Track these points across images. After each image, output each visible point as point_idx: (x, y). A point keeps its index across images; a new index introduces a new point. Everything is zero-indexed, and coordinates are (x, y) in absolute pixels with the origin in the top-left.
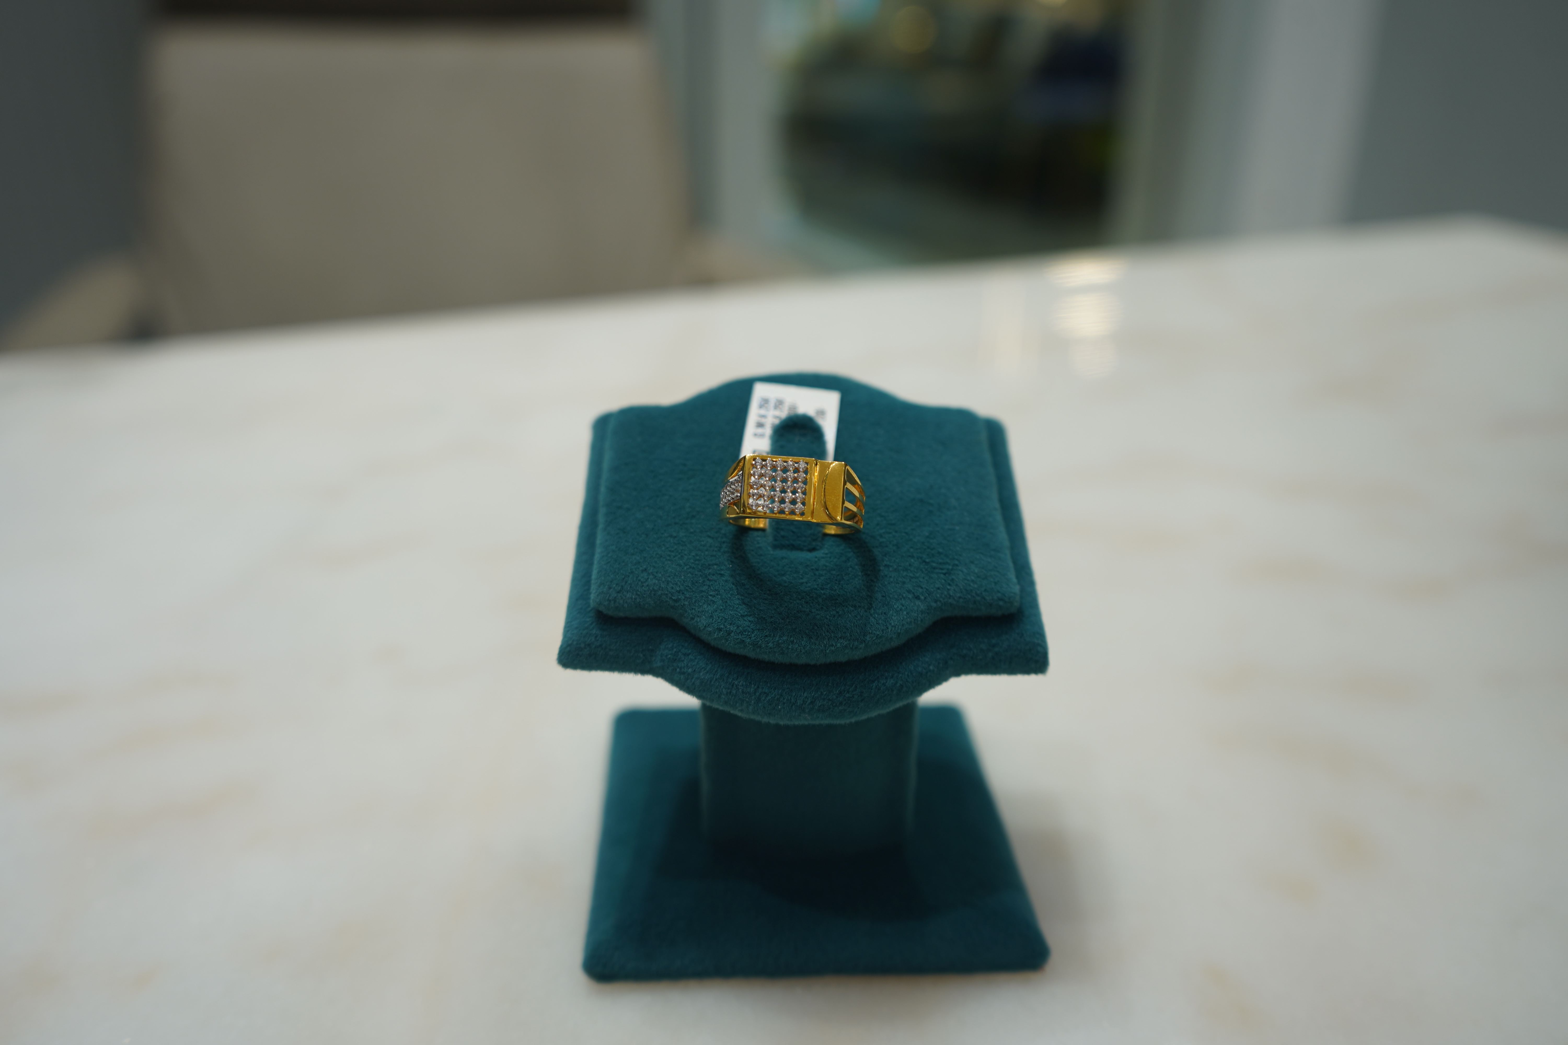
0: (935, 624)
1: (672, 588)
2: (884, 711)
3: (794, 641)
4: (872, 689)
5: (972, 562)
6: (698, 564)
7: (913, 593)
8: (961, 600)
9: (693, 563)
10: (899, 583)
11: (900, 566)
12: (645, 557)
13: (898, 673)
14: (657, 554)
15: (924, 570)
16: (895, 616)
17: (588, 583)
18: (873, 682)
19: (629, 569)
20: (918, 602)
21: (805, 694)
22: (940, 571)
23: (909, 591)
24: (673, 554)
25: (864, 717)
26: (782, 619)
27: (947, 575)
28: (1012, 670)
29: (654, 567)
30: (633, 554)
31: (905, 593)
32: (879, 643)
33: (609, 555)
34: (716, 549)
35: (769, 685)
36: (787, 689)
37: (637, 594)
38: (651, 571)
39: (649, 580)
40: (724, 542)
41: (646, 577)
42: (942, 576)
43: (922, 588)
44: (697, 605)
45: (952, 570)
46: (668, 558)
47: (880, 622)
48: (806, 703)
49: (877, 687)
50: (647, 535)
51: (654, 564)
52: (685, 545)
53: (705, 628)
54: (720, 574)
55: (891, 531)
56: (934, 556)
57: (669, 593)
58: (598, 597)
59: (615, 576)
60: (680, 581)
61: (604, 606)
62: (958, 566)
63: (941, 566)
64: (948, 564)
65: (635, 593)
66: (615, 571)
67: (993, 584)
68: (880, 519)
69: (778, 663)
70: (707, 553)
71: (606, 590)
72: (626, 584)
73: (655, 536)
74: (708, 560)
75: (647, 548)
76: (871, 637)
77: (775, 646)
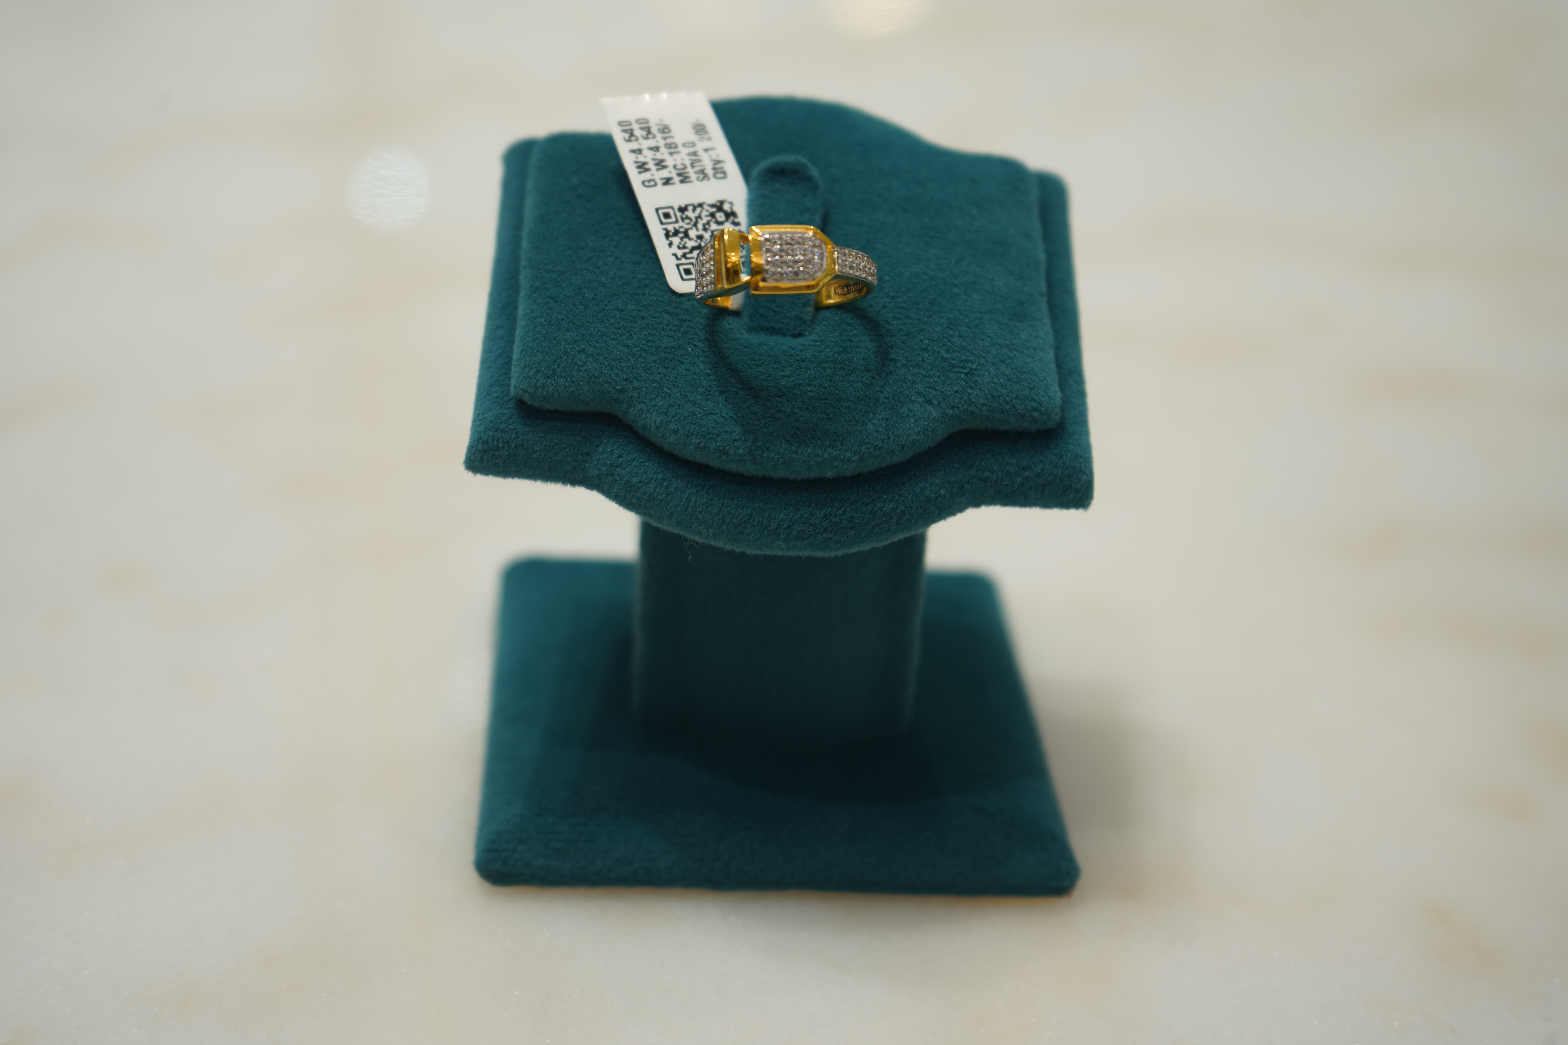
0: (951, 437)
1: (618, 375)
2: (880, 545)
3: (769, 447)
4: (865, 515)
5: (1003, 361)
6: (651, 346)
7: (925, 396)
8: (985, 408)
9: (646, 345)
10: (907, 383)
11: (910, 361)
12: (584, 335)
13: (900, 496)
14: (598, 331)
15: (940, 368)
16: (899, 424)
17: (508, 364)
18: (868, 504)
19: (562, 349)
20: (929, 408)
21: (781, 516)
22: (961, 370)
23: (919, 394)
24: (620, 332)
25: (854, 550)
26: (757, 420)
27: (969, 376)
28: (1046, 503)
30: (568, 330)
31: (913, 395)
32: (878, 456)
33: (536, 330)
34: (674, 328)
35: (735, 502)
36: (759, 508)
37: (571, 381)
38: (590, 352)
39: (588, 363)
40: (685, 321)
41: (585, 360)
42: (963, 376)
43: (936, 390)
44: (648, 397)
45: (976, 369)
46: (613, 337)
47: (880, 430)
48: (782, 527)
49: (873, 511)
50: (586, 306)
51: (595, 344)
52: (635, 321)
53: (658, 428)
54: (679, 360)
55: (900, 316)
56: (955, 351)
57: (612, 381)
58: (522, 381)
59: (545, 356)
60: (628, 366)
61: (529, 393)
62: (983, 365)
63: (962, 364)
64: (972, 362)
65: (569, 379)
66: (544, 350)
67: (1028, 390)
68: (887, 300)
69: (748, 476)
70: (662, 333)
71: (532, 373)
72: (558, 367)
73: (596, 308)
74: (665, 341)
75: (585, 323)
76: (867, 448)
77: (746, 453)
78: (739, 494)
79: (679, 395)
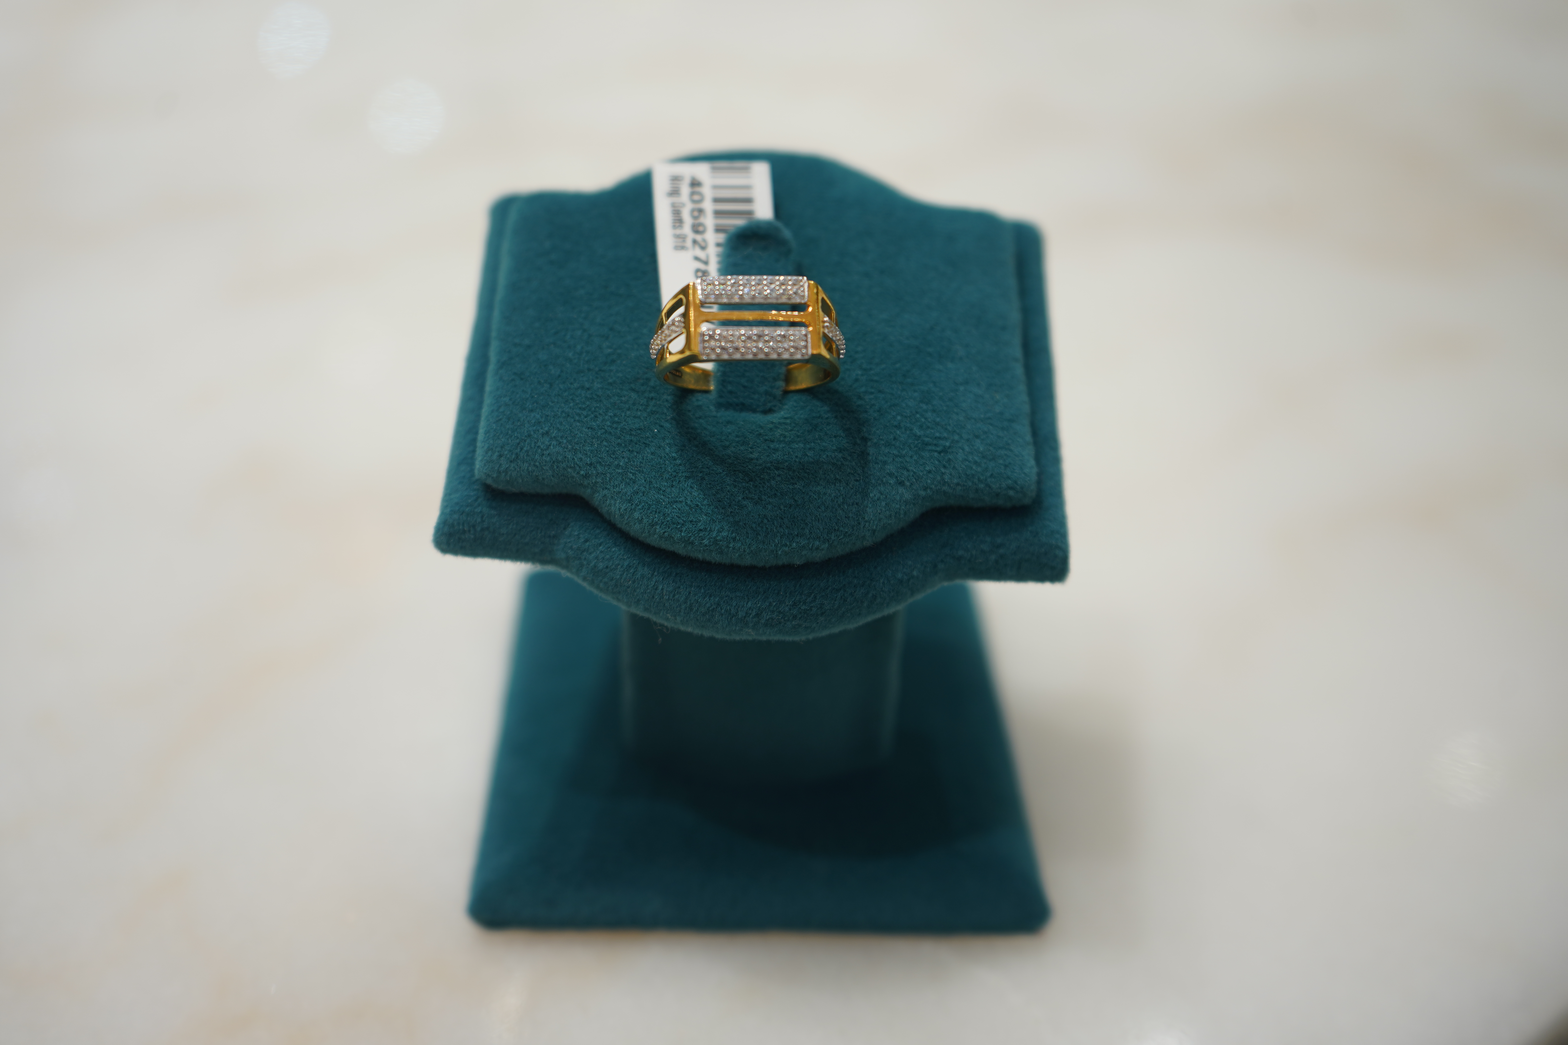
0: (923, 516)
1: (581, 459)
2: (852, 626)
3: (736, 537)
4: (835, 601)
5: (977, 437)
6: (616, 428)
7: (897, 477)
8: (960, 488)
9: (611, 427)
10: (878, 463)
11: (882, 440)
12: (548, 416)
14: (563, 412)
15: (912, 446)
16: (870, 508)
17: (473, 443)
18: (838, 590)
19: (526, 432)
20: (901, 490)
21: (749, 604)
22: (934, 448)
23: (891, 475)
24: (585, 413)
25: (825, 633)
27: (942, 454)
28: (1020, 578)
29: (559, 430)
30: (532, 411)
31: (885, 477)
32: (847, 542)
33: (501, 410)
34: (640, 408)
35: (703, 591)
36: (726, 596)
37: (535, 465)
38: (554, 435)
39: (552, 447)
40: (652, 399)
41: (548, 444)
42: (936, 454)
43: (908, 470)
44: (612, 484)
45: (950, 447)
47: (850, 515)
48: (750, 615)
49: (843, 597)
50: (551, 385)
51: (558, 425)
52: (601, 401)
53: (622, 515)
54: (645, 443)
55: (873, 390)
56: (928, 427)
57: (576, 466)
58: (485, 465)
59: (508, 440)
60: (592, 451)
61: (493, 478)
62: (957, 442)
63: (935, 442)
64: (945, 439)
65: (532, 464)
66: (507, 433)
67: (1002, 467)
68: (860, 372)
69: (715, 563)
70: (628, 413)
71: (495, 457)
72: (521, 450)
73: (562, 386)
74: (630, 422)
75: (550, 403)
76: (837, 535)
77: (711, 544)
78: (706, 582)
79: (643, 481)
